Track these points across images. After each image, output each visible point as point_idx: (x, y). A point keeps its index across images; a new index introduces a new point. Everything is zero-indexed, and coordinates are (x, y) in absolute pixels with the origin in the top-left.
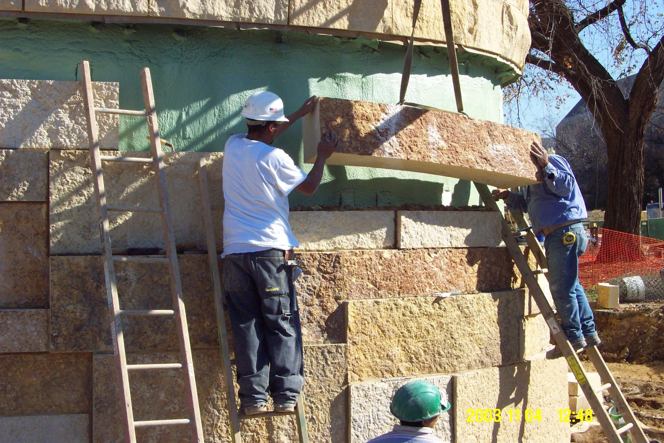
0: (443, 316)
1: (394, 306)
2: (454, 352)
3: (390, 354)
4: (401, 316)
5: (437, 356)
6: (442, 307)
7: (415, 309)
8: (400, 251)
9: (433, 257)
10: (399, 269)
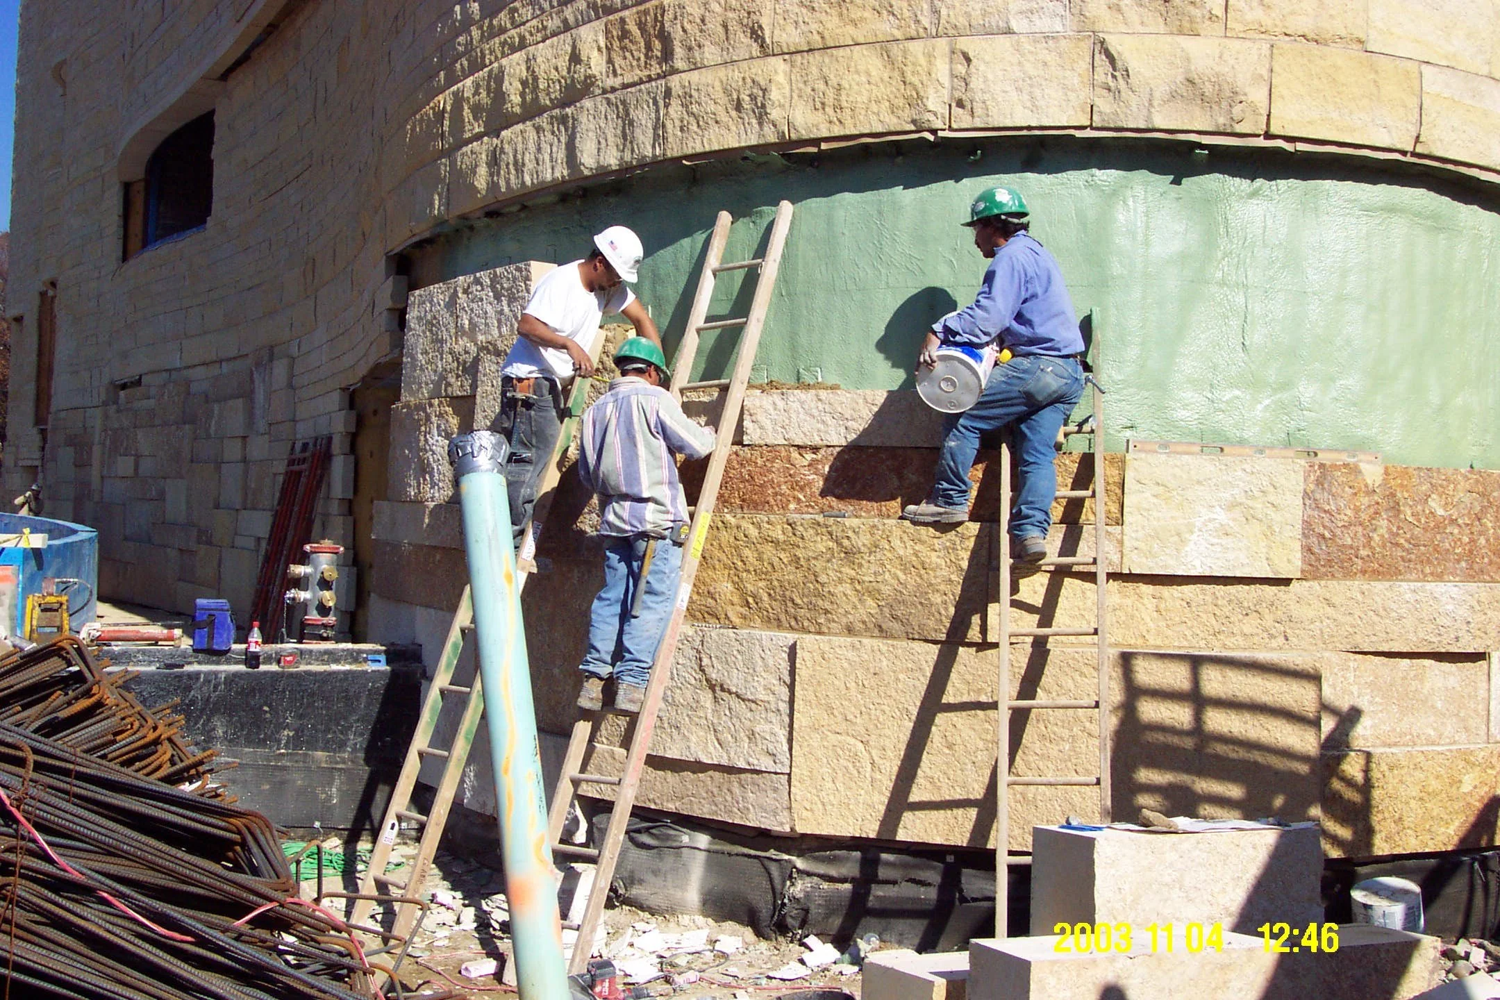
0: (798, 547)
1: (720, 524)
2: (820, 602)
3: (712, 590)
4: (732, 540)
5: (790, 604)
6: (798, 533)
7: (753, 532)
8: (746, 449)
9: (809, 459)
10: (741, 473)
